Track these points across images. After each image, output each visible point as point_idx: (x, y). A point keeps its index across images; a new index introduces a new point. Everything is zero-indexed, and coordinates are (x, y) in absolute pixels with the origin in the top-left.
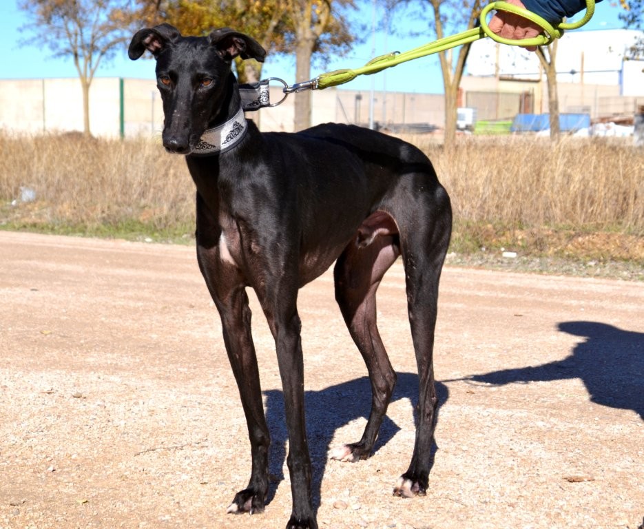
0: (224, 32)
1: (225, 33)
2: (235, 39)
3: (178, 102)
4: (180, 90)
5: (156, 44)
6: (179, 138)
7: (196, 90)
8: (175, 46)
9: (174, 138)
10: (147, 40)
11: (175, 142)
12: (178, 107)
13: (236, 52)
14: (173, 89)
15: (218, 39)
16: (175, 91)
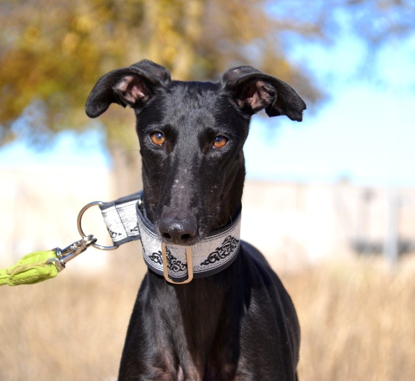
0: (244, 72)
1: (245, 75)
2: (260, 84)
3: (180, 168)
4: (182, 153)
5: (137, 92)
6: (184, 221)
7: (205, 153)
8: (169, 91)
9: (177, 219)
11: (178, 226)
12: (180, 176)
13: (259, 104)
14: (169, 151)
15: (235, 83)
16: (173, 154)
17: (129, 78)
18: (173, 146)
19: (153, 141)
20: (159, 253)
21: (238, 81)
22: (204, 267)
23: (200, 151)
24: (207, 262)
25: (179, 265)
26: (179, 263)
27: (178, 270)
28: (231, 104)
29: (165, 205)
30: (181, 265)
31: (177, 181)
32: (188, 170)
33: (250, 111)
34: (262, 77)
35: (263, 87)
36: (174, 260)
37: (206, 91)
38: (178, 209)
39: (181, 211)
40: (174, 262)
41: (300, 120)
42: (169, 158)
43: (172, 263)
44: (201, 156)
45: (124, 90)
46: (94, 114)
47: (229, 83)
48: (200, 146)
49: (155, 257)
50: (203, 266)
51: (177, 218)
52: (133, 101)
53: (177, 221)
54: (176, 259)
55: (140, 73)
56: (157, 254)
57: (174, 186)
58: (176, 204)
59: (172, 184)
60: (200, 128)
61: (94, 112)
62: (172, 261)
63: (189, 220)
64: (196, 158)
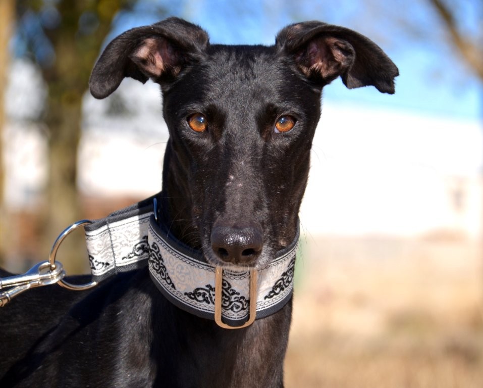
9: (237, 228)
10: (143, 52)
17: (150, 41)
18: (221, 131)
19: (191, 127)
20: (207, 289)
21: (301, 40)
22: (268, 302)
23: (259, 136)
24: (272, 294)
25: (241, 302)
26: (242, 300)
27: (239, 309)
28: (294, 73)
29: (218, 210)
30: (243, 302)
31: (232, 177)
32: (246, 163)
33: (320, 81)
34: (334, 30)
35: (336, 44)
36: (236, 296)
37: (259, 56)
38: (236, 215)
39: (241, 217)
40: (235, 298)
41: (392, 92)
42: (217, 148)
43: (233, 300)
44: (261, 143)
45: (145, 58)
46: (101, 94)
47: (290, 44)
48: (258, 130)
49: (200, 294)
50: (267, 299)
51: (235, 227)
52: (158, 73)
53: (236, 231)
54: (238, 294)
55: (166, 34)
56: (204, 289)
57: (228, 184)
58: (233, 208)
59: (226, 182)
60: (257, 106)
61: (101, 90)
62: (233, 297)
63: (253, 229)
64: (255, 146)
